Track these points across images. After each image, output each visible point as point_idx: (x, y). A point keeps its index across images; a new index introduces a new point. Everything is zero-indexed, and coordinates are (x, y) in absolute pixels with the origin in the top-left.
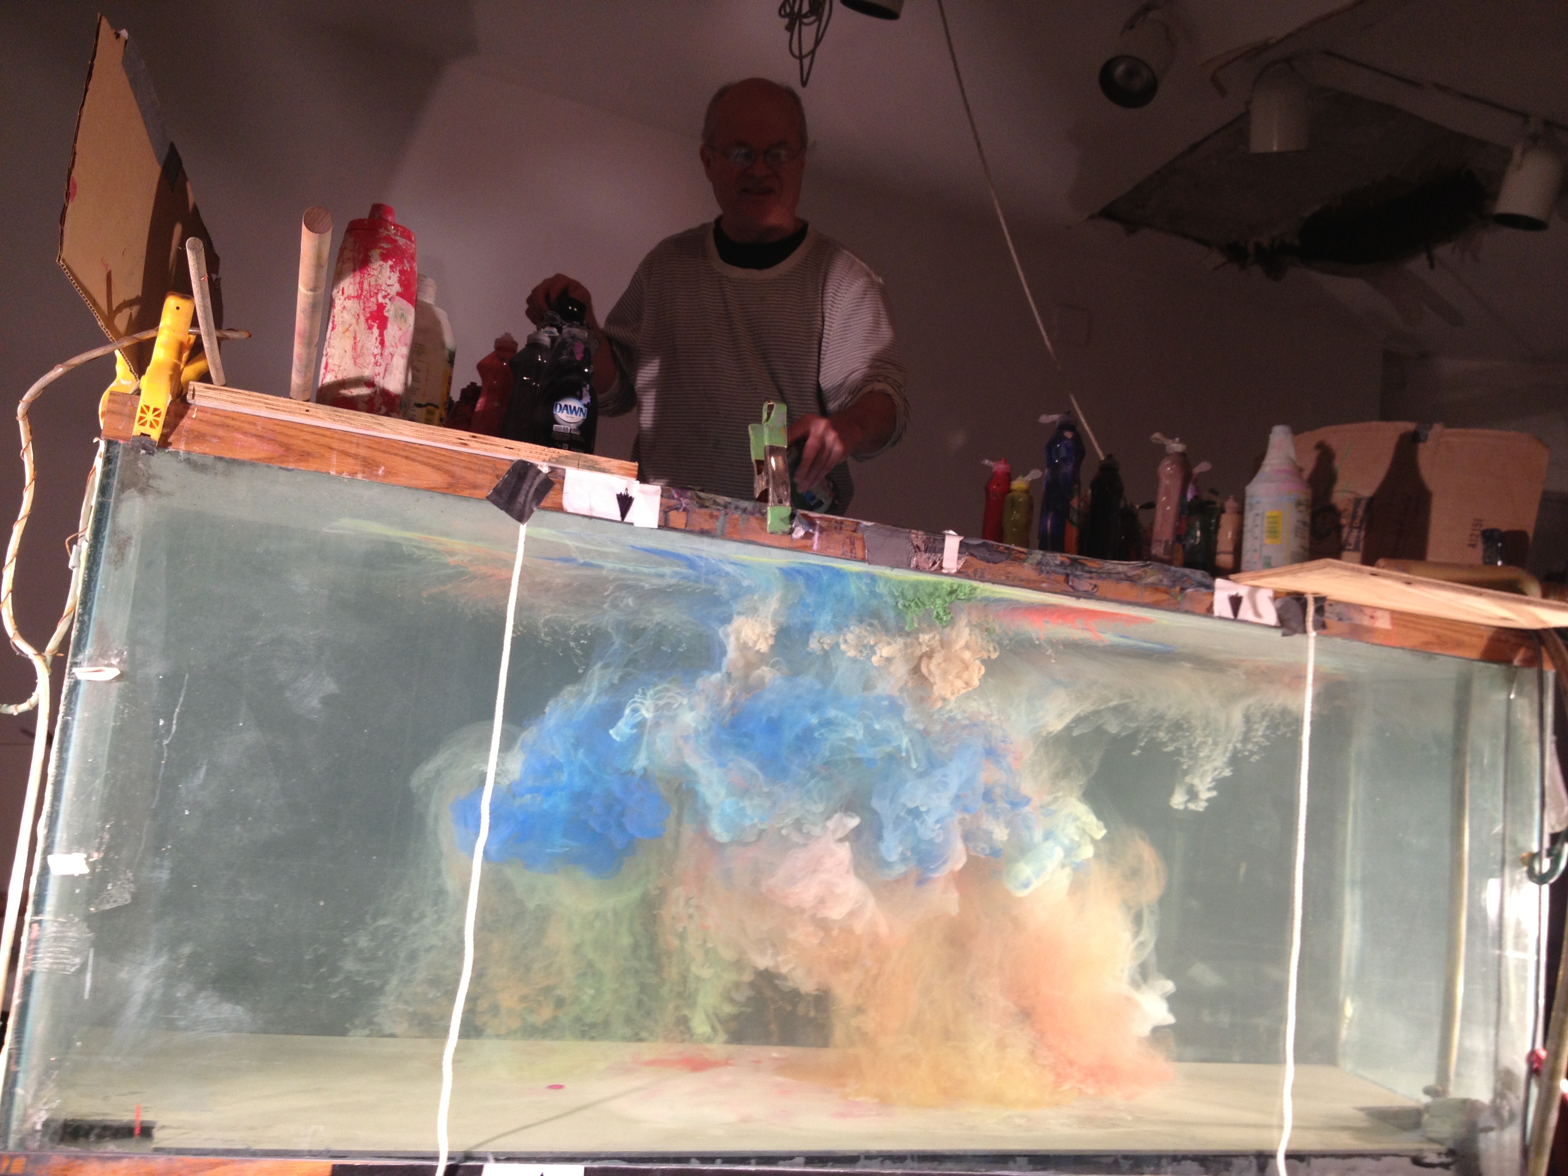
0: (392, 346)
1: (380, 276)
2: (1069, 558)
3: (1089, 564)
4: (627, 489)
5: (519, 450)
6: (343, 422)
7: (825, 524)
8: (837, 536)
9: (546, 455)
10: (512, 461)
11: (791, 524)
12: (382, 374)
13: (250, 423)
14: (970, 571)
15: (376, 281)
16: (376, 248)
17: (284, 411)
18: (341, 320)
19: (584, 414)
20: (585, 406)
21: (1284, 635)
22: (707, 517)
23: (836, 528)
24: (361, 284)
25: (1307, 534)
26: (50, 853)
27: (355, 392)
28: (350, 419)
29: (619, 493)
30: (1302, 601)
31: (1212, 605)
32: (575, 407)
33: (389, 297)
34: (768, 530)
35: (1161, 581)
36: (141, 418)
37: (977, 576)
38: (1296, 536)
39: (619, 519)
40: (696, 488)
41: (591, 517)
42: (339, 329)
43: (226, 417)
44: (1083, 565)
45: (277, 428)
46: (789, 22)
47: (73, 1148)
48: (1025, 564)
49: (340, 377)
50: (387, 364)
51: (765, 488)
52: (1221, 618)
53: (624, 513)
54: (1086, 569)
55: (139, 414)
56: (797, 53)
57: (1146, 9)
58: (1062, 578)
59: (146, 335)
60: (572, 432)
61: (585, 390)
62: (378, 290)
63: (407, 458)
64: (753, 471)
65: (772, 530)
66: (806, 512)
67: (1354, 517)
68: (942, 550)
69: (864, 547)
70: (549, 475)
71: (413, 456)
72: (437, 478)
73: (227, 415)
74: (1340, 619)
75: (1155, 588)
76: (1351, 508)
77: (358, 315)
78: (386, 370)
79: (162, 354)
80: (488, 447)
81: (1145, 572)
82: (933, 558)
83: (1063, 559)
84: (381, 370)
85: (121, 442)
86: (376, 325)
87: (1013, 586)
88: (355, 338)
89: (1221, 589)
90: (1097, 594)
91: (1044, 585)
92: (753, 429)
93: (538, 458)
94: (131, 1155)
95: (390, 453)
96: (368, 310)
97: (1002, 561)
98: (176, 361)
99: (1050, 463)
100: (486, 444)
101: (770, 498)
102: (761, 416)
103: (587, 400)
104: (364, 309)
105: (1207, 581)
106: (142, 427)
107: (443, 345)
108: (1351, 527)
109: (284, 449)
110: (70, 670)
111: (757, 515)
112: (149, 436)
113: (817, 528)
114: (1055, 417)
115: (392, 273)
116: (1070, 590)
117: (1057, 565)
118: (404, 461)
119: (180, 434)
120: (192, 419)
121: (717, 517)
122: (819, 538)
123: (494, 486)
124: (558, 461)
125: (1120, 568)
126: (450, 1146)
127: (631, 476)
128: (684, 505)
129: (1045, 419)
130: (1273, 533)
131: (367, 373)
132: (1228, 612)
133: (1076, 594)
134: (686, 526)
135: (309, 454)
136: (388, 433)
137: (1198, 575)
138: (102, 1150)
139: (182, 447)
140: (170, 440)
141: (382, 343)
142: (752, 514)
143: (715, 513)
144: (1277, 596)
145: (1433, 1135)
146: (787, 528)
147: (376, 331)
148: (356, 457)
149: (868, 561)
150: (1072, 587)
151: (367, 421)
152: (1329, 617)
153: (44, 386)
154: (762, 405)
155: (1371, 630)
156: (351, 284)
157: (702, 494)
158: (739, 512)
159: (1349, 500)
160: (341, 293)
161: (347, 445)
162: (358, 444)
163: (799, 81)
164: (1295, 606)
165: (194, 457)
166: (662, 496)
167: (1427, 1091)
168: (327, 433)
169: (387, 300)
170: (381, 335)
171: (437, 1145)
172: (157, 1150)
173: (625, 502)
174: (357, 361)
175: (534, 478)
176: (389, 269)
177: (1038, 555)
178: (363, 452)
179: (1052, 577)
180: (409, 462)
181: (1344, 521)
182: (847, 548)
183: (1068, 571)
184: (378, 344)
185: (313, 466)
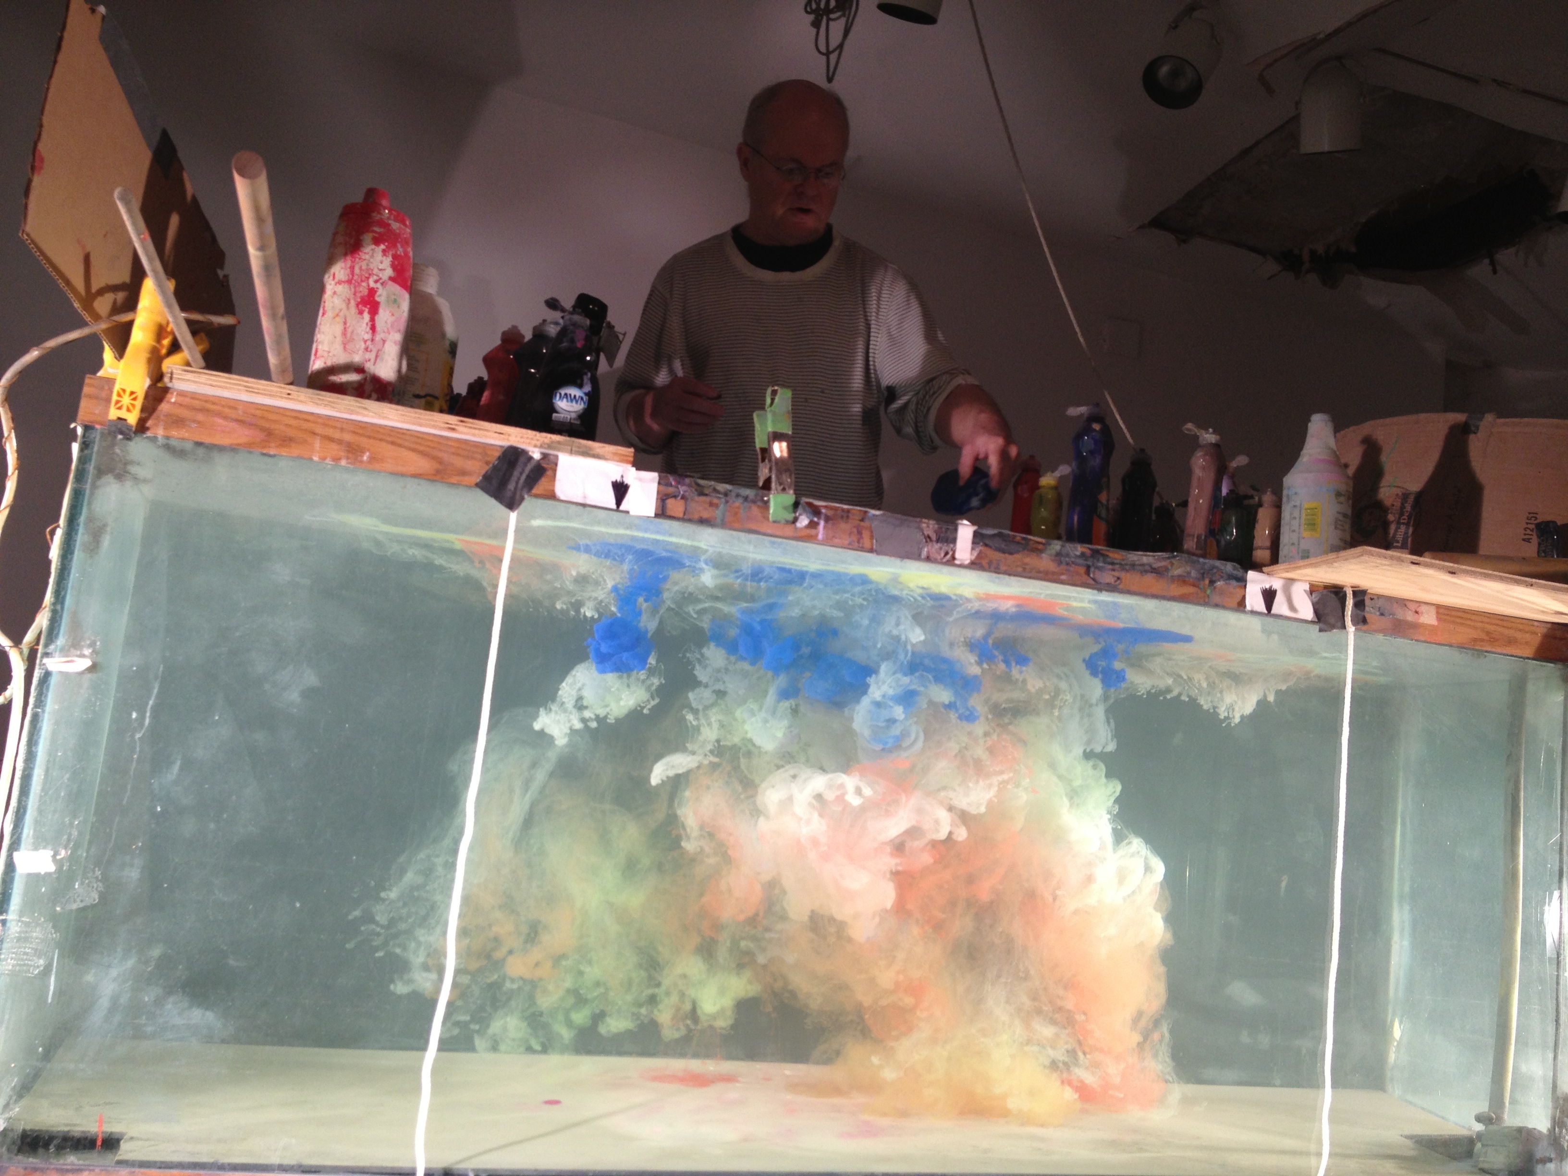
0: (384, 332)
1: (372, 260)
2: (1089, 549)
3: (1111, 555)
4: (622, 477)
5: (509, 435)
6: (326, 405)
7: (830, 513)
8: (843, 525)
9: (538, 440)
10: (501, 447)
11: (795, 512)
12: (373, 361)
13: (230, 407)
14: (984, 563)
15: (368, 265)
16: (368, 231)
17: (265, 395)
18: (331, 305)
19: (584, 403)
20: (586, 394)
21: (1321, 630)
22: (707, 506)
23: (842, 517)
24: (352, 268)
25: (1347, 527)
26: (17, 850)
27: (345, 378)
28: (333, 403)
29: (614, 480)
30: (1341, 595)
31: (1244, 598)
32: (575, 396)
33: (381, 281)
34: (771, 519)
35: (1189, 573)
36: (117, 402)
37: (992, 568)
38: (1336, 528)
39: (614, 506)
40: (695, 475)
41: (584, 505)
42: (330, 314)
43: (206, 401)
44: (1105, 556)
45: (258, 413)
46: (815, 18)
47: (31, 1160)
48: (1043, 555)
49: (329, 364)
50: (378, 351)
51: (768, 475)
52: (1253, 612)
53: (619, 502)
54: (1109, 560)
55: (115, 397)
56: (823, 49)
57: (1191, 9)
58: (1082, 570)
59: (125, 318)
60: (572, 421)
61: (586, 379)
62: (370, 275)
63: (393, 443)
64: (757, 459)
65: (774, 519)
66: (811, 500)
67: (1401, 514)
68: (954, 541)
69: (872, 537)
70: (541, 461)
71: (399, 441)
72: (423, 465)
73: (207, 399)
74: (1382, 614)
75: (1182, 580)
76: (1398, 504)
77: (349, 300)
78: (377, 356)
79: (140, 336)
80: (477, 432)
81: (1172, 564)
82: (945, 548)
83: (1084, 550)
84: (372, 356)
85: (98, 427)
86: (367, 310)
87: (1030, 578)
88: (345, 323)
89: (1253, 581)
90: (1121, 586)
91: (1063, 577)
92: (758, 416)
93: (529, 443)
94: (91, 1168)
95: (374, 438)
96: (359, 295)
97: (1018, 552)
98: (154, 344)
99: (1078, 456)
100: (475, 428)
101: (773, 485)
102: (765, 401)
103: (588, 388)
104: (355, 294)
105: (1239, 573)
106: (118, 411)
107: (443, 335)
108: (1399, 523)
109: (265, 433)
110: (41, 661)
111: (759, 503)
112: (125, 420)
113: (823, 517)
114: (1083, 410)
115: (385, 258)
116: (1092, 582)
117: (1077, 556)
118: (390, 447)
119: (158, 418)
120: (171, 403)
121: (717, 506)
122: (825, 527)
123: (483, 472)
124: (550, 446)
125: (1145, 560)
126: (426, 1163)
127: (627, 462)
128: (682, 493)
129: (1075, 411)
130: (1312, 525)
131: (357, 359)
132: (1261, 607)
133: (1099, 586)
134: (685, 514)
135: (291, 439)
136: (372, 417)
137: (1229, 567)
138: (62, 1162)
139: (160, 432)
140: (149, 424)
141: (373, 328)
142: (754, 502)
143: (715, 501)
144: (1312, 590)
145: (1485, 1166)
146: (791, 517)
147: (367, 316)
148: (340, 442)
149: (876, 551)
150: (1094, 579)
151: (350, 405)
152: (1370, 612)
153: (20, 370)
154: (766, 390)
155: (1415, 626)
156: (342, 268)
157: (702, 482)
158: (740, 500)
159: (1397, 495)
160: (331, 278)
161: (331, 430)
162: (342, 429)
163: (825, 79)
164: (1333, 600)
165: (173, 442)
166: (659, 483)
167: (1479, 1119)
168: (309, 418)
169: (378, 285)
170: (372, 320)
171: (414, 1162)
172: (120, 1163)
173: (620, 490)
174: (347, 346)
175: (525, 465)
176: (380, 254)
177: (1056, 546)
178: (347, 437)
179: (1071, 569)
180: (393, 447)
181: (1391, 517)
182: (854, 538)
183: (1090, 563)
184: (368, 329)
185: (296, 451)
